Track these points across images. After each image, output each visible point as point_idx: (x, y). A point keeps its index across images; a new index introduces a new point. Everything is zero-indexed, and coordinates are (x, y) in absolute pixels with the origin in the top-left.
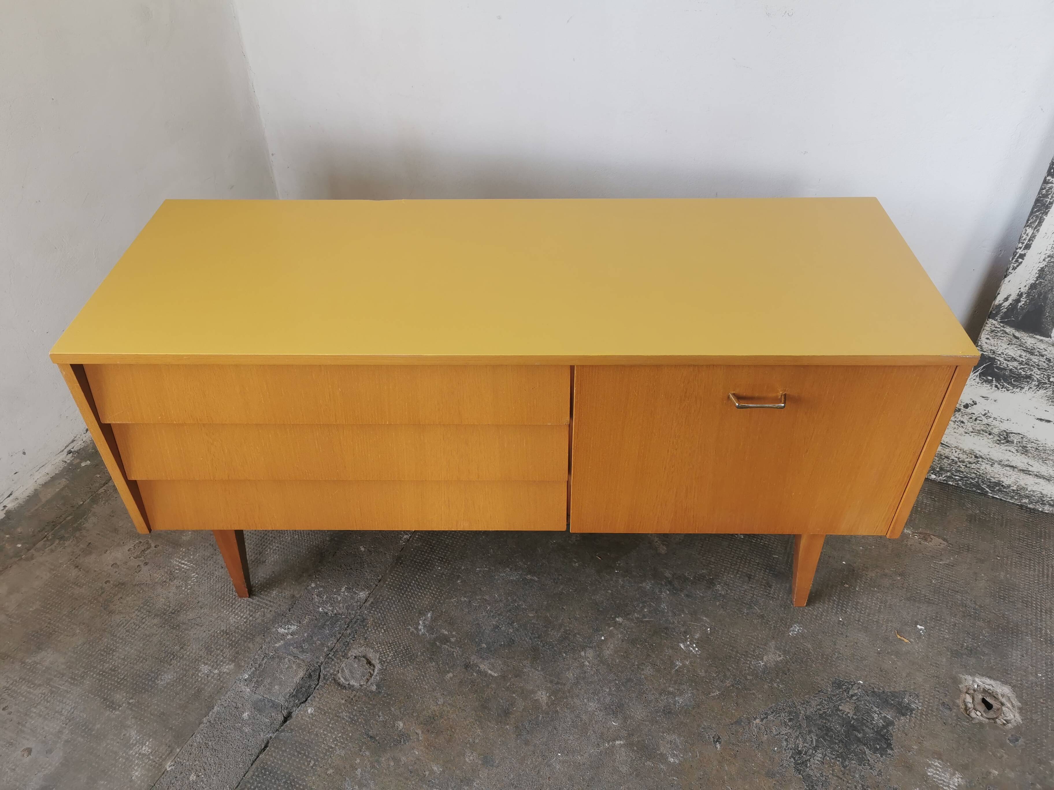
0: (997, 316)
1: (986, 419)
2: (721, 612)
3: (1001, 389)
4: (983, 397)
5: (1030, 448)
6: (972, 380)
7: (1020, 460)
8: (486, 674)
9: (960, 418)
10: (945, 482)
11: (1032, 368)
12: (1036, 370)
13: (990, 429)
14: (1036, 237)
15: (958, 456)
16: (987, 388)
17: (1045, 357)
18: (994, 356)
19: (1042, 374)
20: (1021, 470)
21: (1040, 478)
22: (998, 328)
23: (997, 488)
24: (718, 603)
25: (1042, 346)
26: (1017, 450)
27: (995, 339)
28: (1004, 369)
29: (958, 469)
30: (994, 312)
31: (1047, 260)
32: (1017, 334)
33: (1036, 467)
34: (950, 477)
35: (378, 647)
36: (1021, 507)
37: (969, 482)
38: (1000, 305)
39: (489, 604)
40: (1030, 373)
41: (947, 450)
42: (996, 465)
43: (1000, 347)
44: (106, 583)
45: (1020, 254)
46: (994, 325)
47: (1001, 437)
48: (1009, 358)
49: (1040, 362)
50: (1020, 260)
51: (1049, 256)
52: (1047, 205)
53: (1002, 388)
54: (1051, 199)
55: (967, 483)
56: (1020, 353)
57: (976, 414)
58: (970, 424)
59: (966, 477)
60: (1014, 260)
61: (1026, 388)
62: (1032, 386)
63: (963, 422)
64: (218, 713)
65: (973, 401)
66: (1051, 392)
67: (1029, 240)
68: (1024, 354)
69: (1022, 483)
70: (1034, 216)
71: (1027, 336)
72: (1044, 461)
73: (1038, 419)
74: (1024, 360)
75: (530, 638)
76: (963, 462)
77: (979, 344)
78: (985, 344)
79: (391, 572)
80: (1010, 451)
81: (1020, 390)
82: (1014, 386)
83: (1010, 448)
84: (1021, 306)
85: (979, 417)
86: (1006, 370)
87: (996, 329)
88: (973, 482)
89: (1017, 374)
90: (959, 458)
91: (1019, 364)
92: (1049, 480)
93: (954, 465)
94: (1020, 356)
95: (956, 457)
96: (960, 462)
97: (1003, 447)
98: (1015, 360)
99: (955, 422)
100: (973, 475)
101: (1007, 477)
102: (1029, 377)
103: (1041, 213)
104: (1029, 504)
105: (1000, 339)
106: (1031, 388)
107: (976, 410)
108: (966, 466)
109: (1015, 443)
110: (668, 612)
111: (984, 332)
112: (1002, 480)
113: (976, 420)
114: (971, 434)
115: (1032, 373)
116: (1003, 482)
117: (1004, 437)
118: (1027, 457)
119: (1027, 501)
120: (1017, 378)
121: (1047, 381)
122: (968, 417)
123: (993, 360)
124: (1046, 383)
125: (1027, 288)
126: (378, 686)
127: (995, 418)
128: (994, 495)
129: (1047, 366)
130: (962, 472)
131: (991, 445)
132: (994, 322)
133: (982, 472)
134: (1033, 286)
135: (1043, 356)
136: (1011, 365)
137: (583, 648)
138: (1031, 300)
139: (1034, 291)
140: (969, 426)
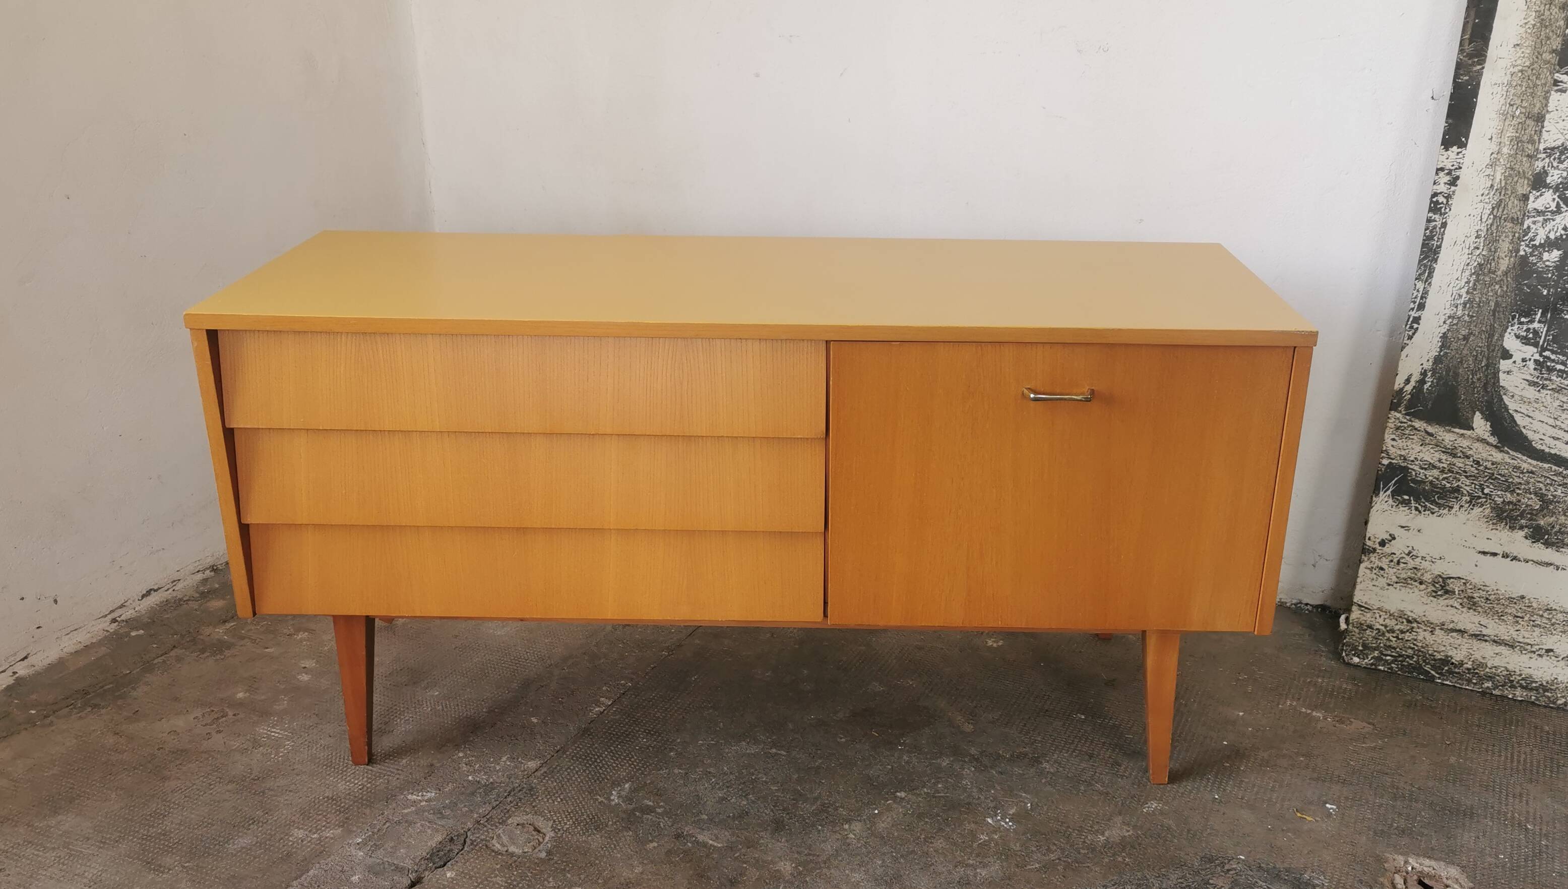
0: (1400, 406)
1: (1411, 561)
2: (1049, 788)
3: (1423, 513)
4: (1403, 527)
5: (1478, 599)
6: (1383, 502)
7: (1468, 620)
8: (705, 845)
9: (1378, 563)
10: (1373, 667)
11: (1458, 476)
12: (1463, 479)
13: (1419, 574)
14: (1429, 293)
15: (1384, 623)
16: (1405, 513)
17: (1471, 459)
18: (1406, 464)
19: (1472, 483)
20: (1472, 635)
21: (1501, 644)
22: (1405, 423)
23: (1446, 668)
24: (1043, 781)
25: (1465, 443)
26: (1461, 604)
27: (1403, 440)
28: (1422, 482)
29: (1388, 644)
30: (1395, 401)
31: (1448, 322)
32: (1430, 429)
33: (1493, 628)
34: (1378, 659)
35: (551, 815)
36: (1483, 693)
37: (1406, 664)
38: (1402, 389)
39: (714, 777)
40: (1457, 484)
41: (1369, 615)
42: (1438, 631)
43: (1411, 451)
44: (158, 749)
45: (1414, 318)
46: (1398, 419)
47: (1437, 586)
48: (1426, 464)
49: (1467, 467)
50: (1415, 326)
51: (1449, 317)
52: (1435, 250)
53: (1424, 511)
54: (1437, 242)
55: (1404, 665)
56: (1438, 456)
57: (1398, 553)
58: (1392, 571)
59: (1400, 656)
60: (1408, 326)
61: (1456, 507)
62: (1463, 503)
63: (1382, 569)
64: (314, 876)
65: (1390, 535)
66: (1489, 510)
67: (1422, 298)
68: (1444, 457)
69: (1478, 656)
70: (1422, 265)
71: (1443, 431)
72: (1501, 616)
73: (1480, 552)
74: (1445, 466)
75: (772, 810)
76: (1392, 631)
77: (1384, 449)
78: (1391, 448)
79: (574, 742)
80: (1452, 606)
81: (1449, 510)
82: (1439, 506)
83: (1451, 602)
84: (1427, 389)
85: (1403, 558)
86: (1425, 482)
87: (1402, 425)
88: (1411, 662)
89: (1440, 488)
90: (1386, 626)
91: (1440, 472)
92: (1512, 647)
93: (1381, 638)
94: (1440, 461)
95: (1382, 625)
96: (1388, 632)
97: (1442, 601)
98: (1435, 467)
99: (1371, 569)
100: (1410, 651)
101: (1456, 648)
102: (1457, 490)
103: (1429, 261)
104: (1494, 689)
105: (1410, 439)
106: (1462, 506)
107: (1397, 548)
108: (1397, 637)
109: (1457, 593)
110: (971, 788)
111: (1387, 431)
112: (1449, 654)
113: (1398, 563)
114: (1395, 585)
115: (1460, 483)
116: (1452, 658)
117: (1441, 585)
118: (1476, 613)
119: (1489, 684)
120: (1441, 494)
121: (1480, 494)
122: (1387, 560)
123: (1405, 469)
124: (1479, 497)
125: (1431, 363)
126: (549, 853)
127: (1423, 558)
128: (1443, 680)
129: (1476, 472)
130: (1394, 648)
131: (1426, 599)
132: (1398, 415)
133: (1420, 645)
134: (1437, 360)
135: (1468, 457)
136: (1430, 476)
137: (849, 821)
138: (1439, 379)
139: (1440, 366)
140: (1391, 572)
